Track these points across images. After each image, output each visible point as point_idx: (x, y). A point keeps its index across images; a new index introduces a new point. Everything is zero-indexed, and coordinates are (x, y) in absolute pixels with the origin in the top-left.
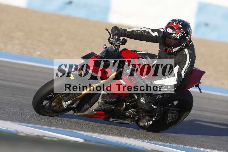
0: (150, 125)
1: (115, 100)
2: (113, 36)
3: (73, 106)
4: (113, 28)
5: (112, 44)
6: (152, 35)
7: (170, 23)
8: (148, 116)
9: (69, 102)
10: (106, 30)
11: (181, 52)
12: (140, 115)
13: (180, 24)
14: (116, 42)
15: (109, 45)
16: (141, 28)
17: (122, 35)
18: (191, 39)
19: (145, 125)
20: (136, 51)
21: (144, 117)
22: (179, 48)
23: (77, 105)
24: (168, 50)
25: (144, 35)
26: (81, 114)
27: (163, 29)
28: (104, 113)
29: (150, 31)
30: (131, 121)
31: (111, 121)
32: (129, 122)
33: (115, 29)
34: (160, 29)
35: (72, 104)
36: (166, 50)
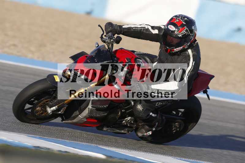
0: (150, 136)
1: (107, 106)
2: (107, 33)
3: (60, 112)
4: (106, 24)
5: (104, 42)
6: (152, 32)
7: (172, 19)
8: (147, 125)
9: (54, 108)
10: (99, 26)
11: (184, 52)
12: (139, 124)
13: (184, 21)
14: (109, 40)
15: (101, 44)
16: (140, 25)
17: (117, 32)
18: (196, 38)
19: (143, 136)
20: (134, 52)
21: (143, 127)
22: (182, 47)
23: (64, 112)
24: (169, 50)
25: (143, 32)
26: (70, 121)
27: (164, 26)
28: (96, 121)
29: (150, 28)
30: (128, 131)
31: (106, 131)
32: (126, 132)
33: (110, 25)
34: (161, 26)
35: (58, 110)
36: (167, 50)
